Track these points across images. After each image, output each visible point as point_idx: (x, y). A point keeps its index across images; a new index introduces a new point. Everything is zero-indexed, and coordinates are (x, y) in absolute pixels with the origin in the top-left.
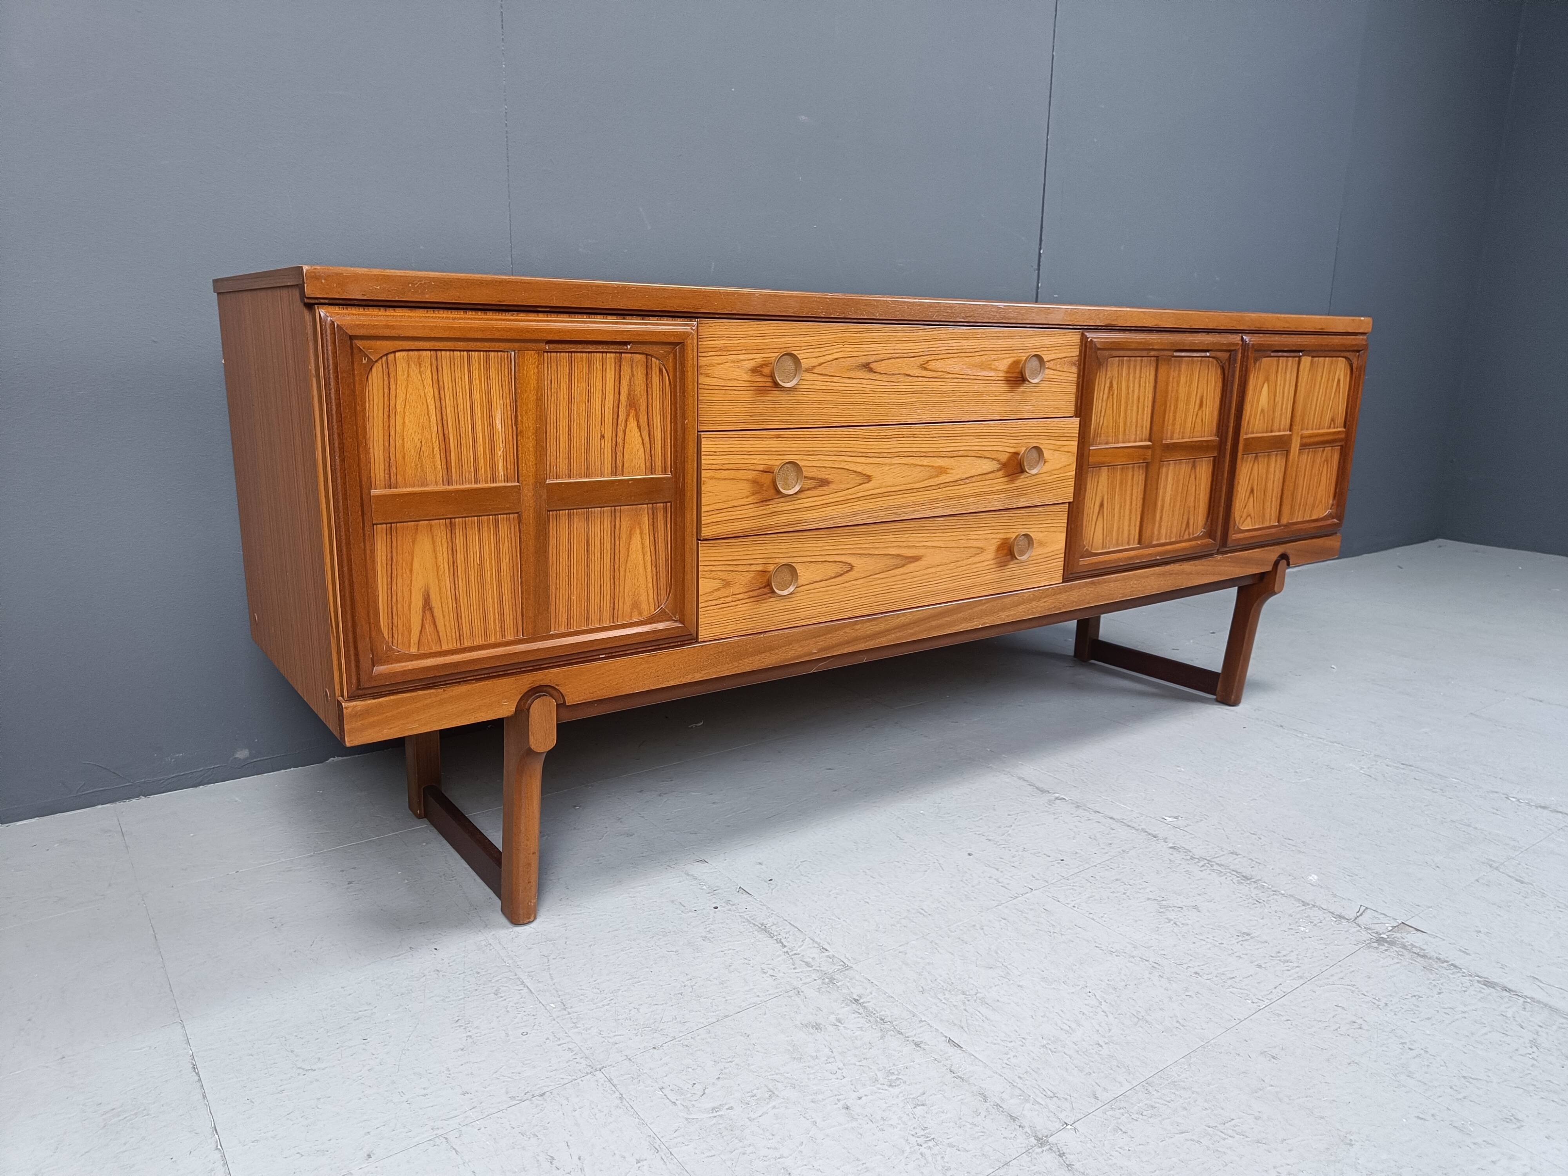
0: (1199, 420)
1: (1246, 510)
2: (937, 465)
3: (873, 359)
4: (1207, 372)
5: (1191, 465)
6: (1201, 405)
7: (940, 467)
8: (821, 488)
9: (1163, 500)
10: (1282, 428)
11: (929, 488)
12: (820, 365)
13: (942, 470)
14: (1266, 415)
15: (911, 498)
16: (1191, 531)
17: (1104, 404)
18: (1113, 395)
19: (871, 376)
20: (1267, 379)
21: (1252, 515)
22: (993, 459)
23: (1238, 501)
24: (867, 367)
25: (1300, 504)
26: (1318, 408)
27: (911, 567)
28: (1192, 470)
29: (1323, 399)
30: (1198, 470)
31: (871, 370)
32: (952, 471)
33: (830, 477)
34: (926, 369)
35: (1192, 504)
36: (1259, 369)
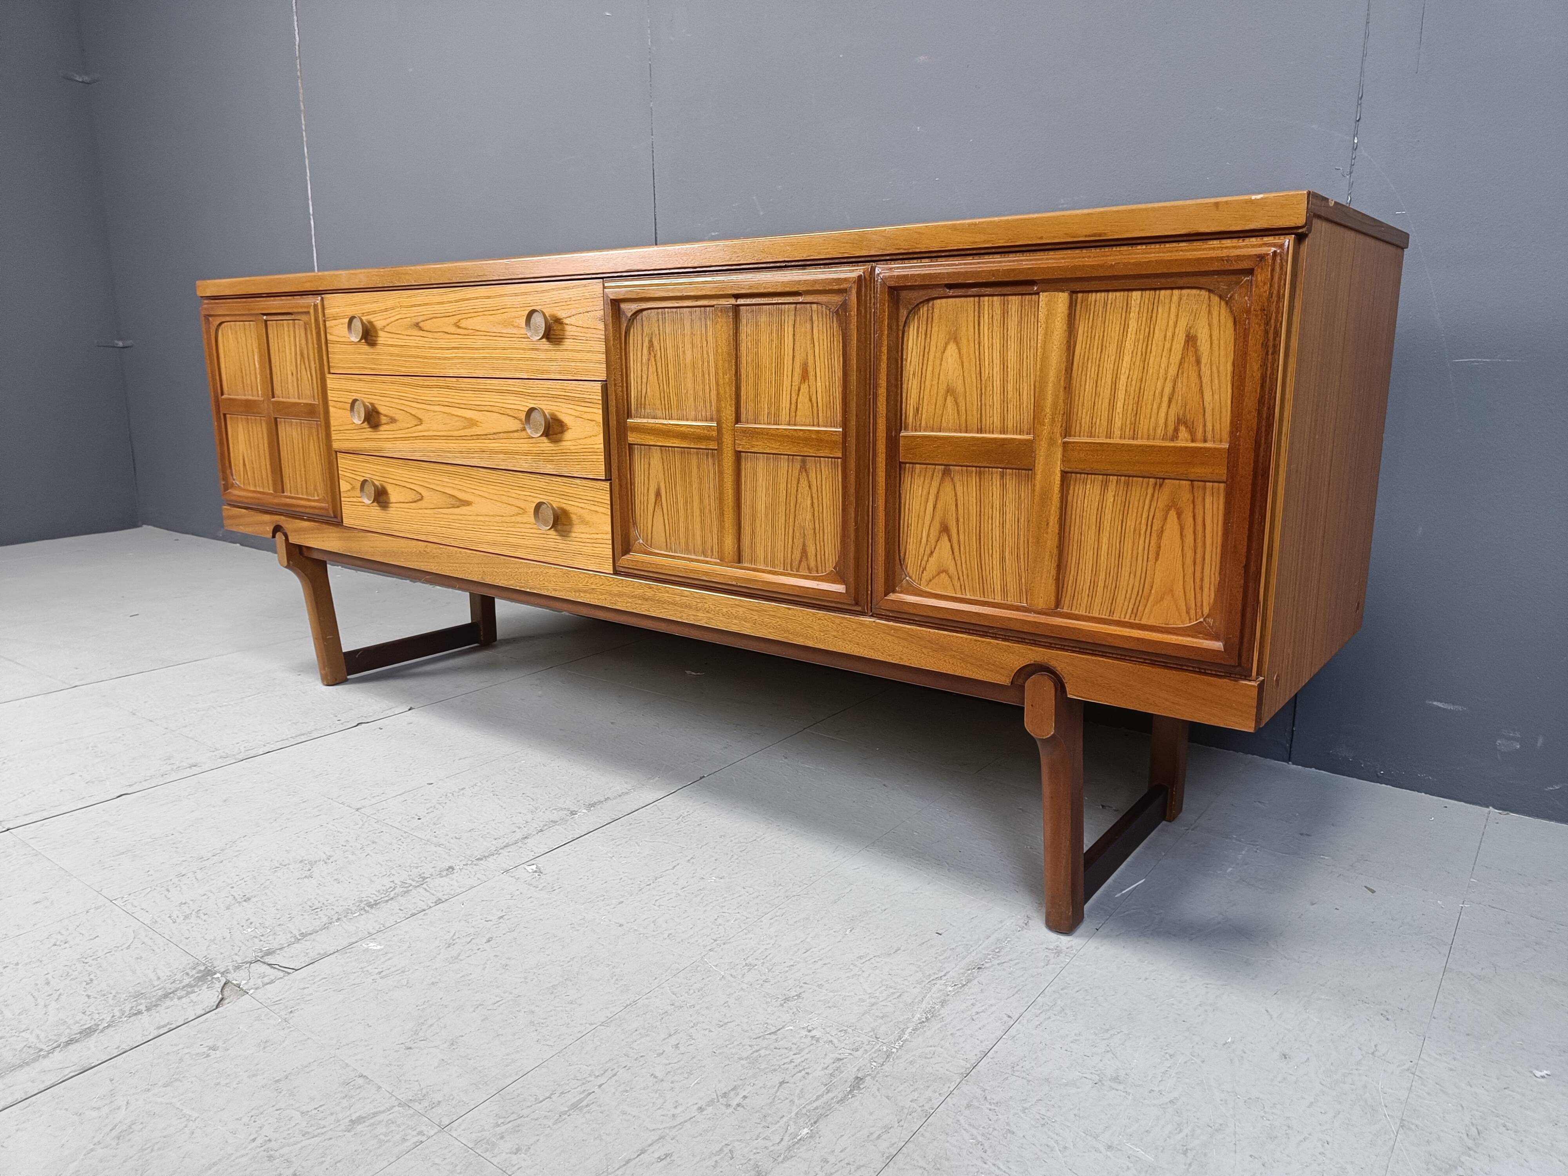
0: (803, 399)
1: (932, 560)
2: (468, 416)
3: (421, 318)
4: (808, 326)
5: (798, 465)
6: (805, 376)
7: (471, 419)
8: (391, 424)
9: (753, 507)
10: (1010, 426)
11: (464, 438)
12: (388, 325)
13: (472, 423)
14: (961, 400)
15: (453, 445)
16: (812, 564)
17: (645, 369)
18: (655, 357)
19: (421, 333)
20: (954, 337)
21: (952, 570)
22: (516, 418)
23: (911, 540)
24: (417, 325)
25: (1094, 583)
26: (1121, 395)
27: (464, 510)
28: (800, 471)
29: (1136, 375)
30: (812, 475)
31: (421, 329)
32: (481, 425)
33: (397, 417)
34: (459, 327)
35: (808, 525)
36: (930, 320)
